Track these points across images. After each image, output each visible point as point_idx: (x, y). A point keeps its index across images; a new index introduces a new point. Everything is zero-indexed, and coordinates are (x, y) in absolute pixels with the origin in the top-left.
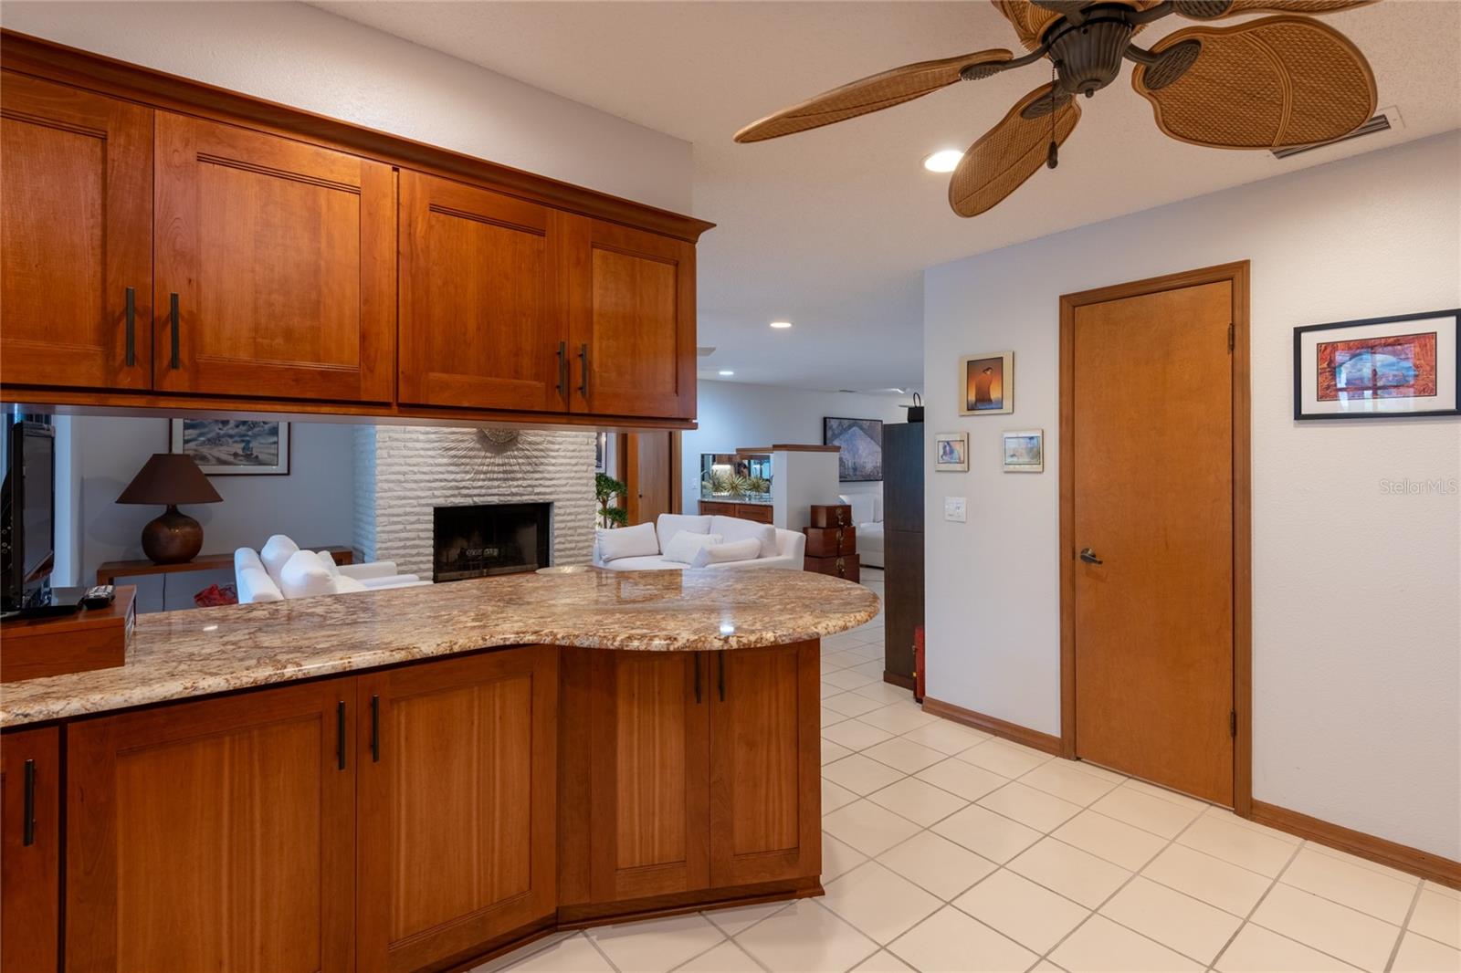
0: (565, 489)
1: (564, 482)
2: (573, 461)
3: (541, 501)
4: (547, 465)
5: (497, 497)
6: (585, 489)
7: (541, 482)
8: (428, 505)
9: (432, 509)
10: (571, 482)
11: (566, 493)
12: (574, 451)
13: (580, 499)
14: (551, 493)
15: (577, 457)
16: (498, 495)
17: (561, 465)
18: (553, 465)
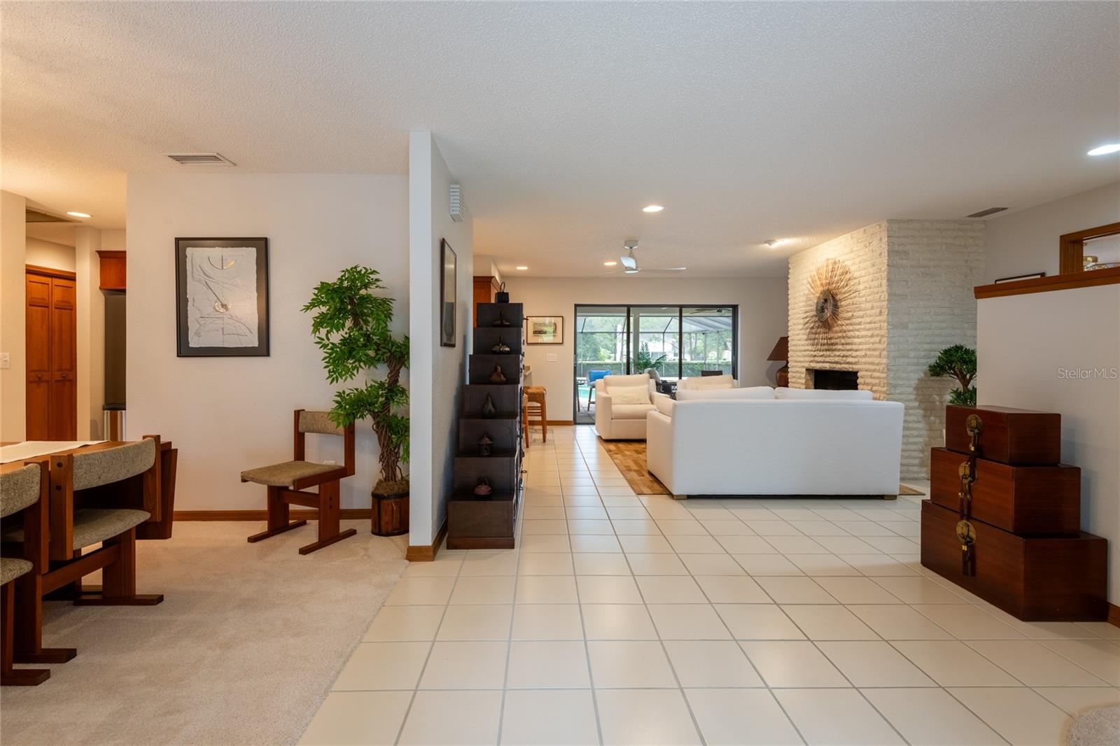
0: (863, 360)
1: (862, 353)
2: (870, 333)
3: (851, 370)
4: (854, 337)
5: (828, 364)
6: (877, 360)
7: (850, 353)
8: (804, 367)
9: (804, 370)
10: (868, 353)
11: (865, 363)
12: (870, 323)
13: (874, 370)
14: (855, 363)
15: (872, 329)
16: (829, 362)
17: (862, 337)
18: (858, 337)
